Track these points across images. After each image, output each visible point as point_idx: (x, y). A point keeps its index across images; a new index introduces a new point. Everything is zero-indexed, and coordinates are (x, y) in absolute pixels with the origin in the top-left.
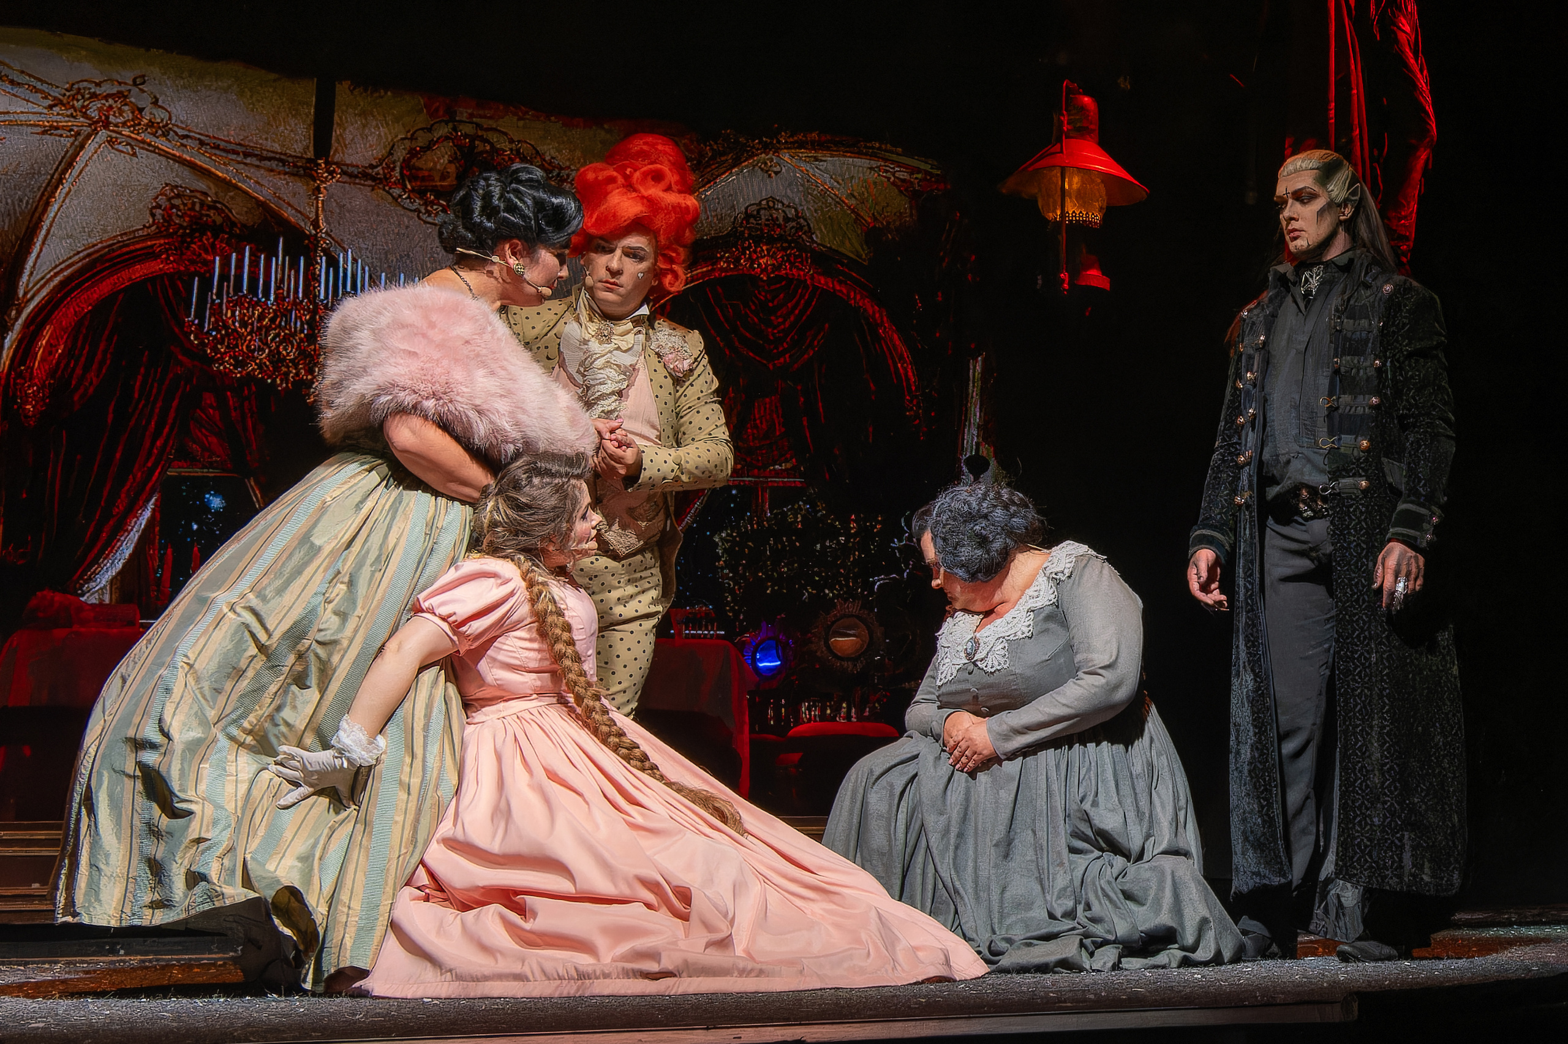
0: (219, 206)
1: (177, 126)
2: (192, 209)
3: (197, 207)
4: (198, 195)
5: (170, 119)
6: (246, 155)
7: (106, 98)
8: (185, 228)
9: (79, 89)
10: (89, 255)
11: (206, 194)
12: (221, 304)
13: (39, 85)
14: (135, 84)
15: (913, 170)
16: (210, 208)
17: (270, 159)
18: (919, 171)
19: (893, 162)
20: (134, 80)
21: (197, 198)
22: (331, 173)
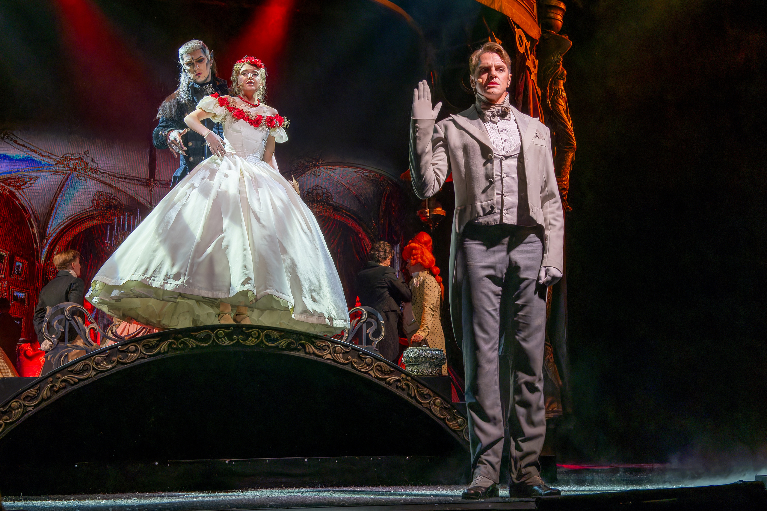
0: (116, 198)
1: (101, 169)
2: (106, 200)
3: (108, 199)
4: (109, 194)
5: (98, 166)
6: (125, 178)
7: (75, 159)
8: (104, 207)
9: (66, 157)
10: (71, 219)
11: (112, 194)
12: (118, 235)
13: (52, 157)
14: (85, 154)
15: (370, 172)
16: (113, 199)
17: (134, 180)
18: (373, 171)
19: (363, 169)
20: (85, 153)
21: (108, 195)
22: (156, 184)
